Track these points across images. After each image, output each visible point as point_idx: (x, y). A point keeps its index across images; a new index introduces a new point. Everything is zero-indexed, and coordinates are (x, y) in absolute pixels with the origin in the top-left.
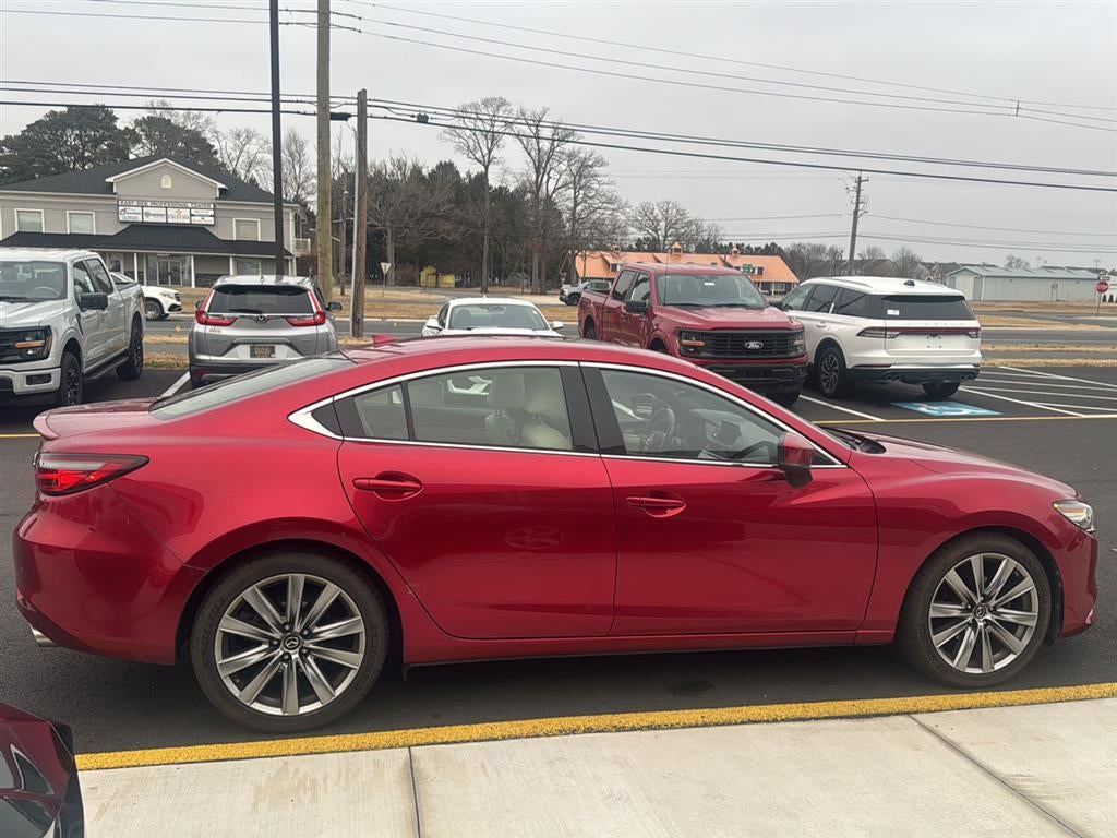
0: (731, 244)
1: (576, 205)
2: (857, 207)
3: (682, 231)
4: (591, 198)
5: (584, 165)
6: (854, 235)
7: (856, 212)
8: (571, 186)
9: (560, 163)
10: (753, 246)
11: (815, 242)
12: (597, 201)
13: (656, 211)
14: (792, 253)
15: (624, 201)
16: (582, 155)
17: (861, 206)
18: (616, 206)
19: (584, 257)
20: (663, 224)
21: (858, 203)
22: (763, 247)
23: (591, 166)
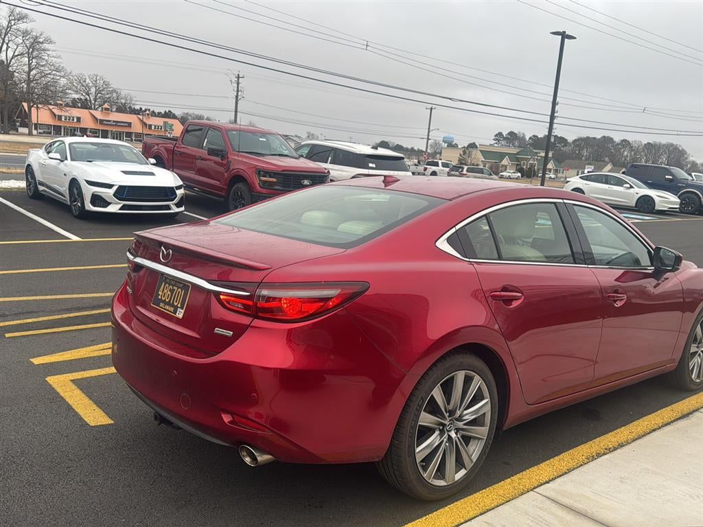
0: (141, 109)
1: (30, 70)
2: (237, 94)
3: (107, 96)
4: (42, 66)
5: (36, 41)
6: (236, 111)
7: (237, 97)
8: (26, 55)
9: (17, 37)
10: (156, 111)
11: (197, 112)
12: (47, 69)
13: (88, 81)
14: (182, 118)
15: (69, 70)
16: (34, 34)
17: (240, 93)
18: (62, 74)
19: (37, 108)
20: (93, 90)
21: (238, 91)
22: (163, 113)
23: (42, 43)
